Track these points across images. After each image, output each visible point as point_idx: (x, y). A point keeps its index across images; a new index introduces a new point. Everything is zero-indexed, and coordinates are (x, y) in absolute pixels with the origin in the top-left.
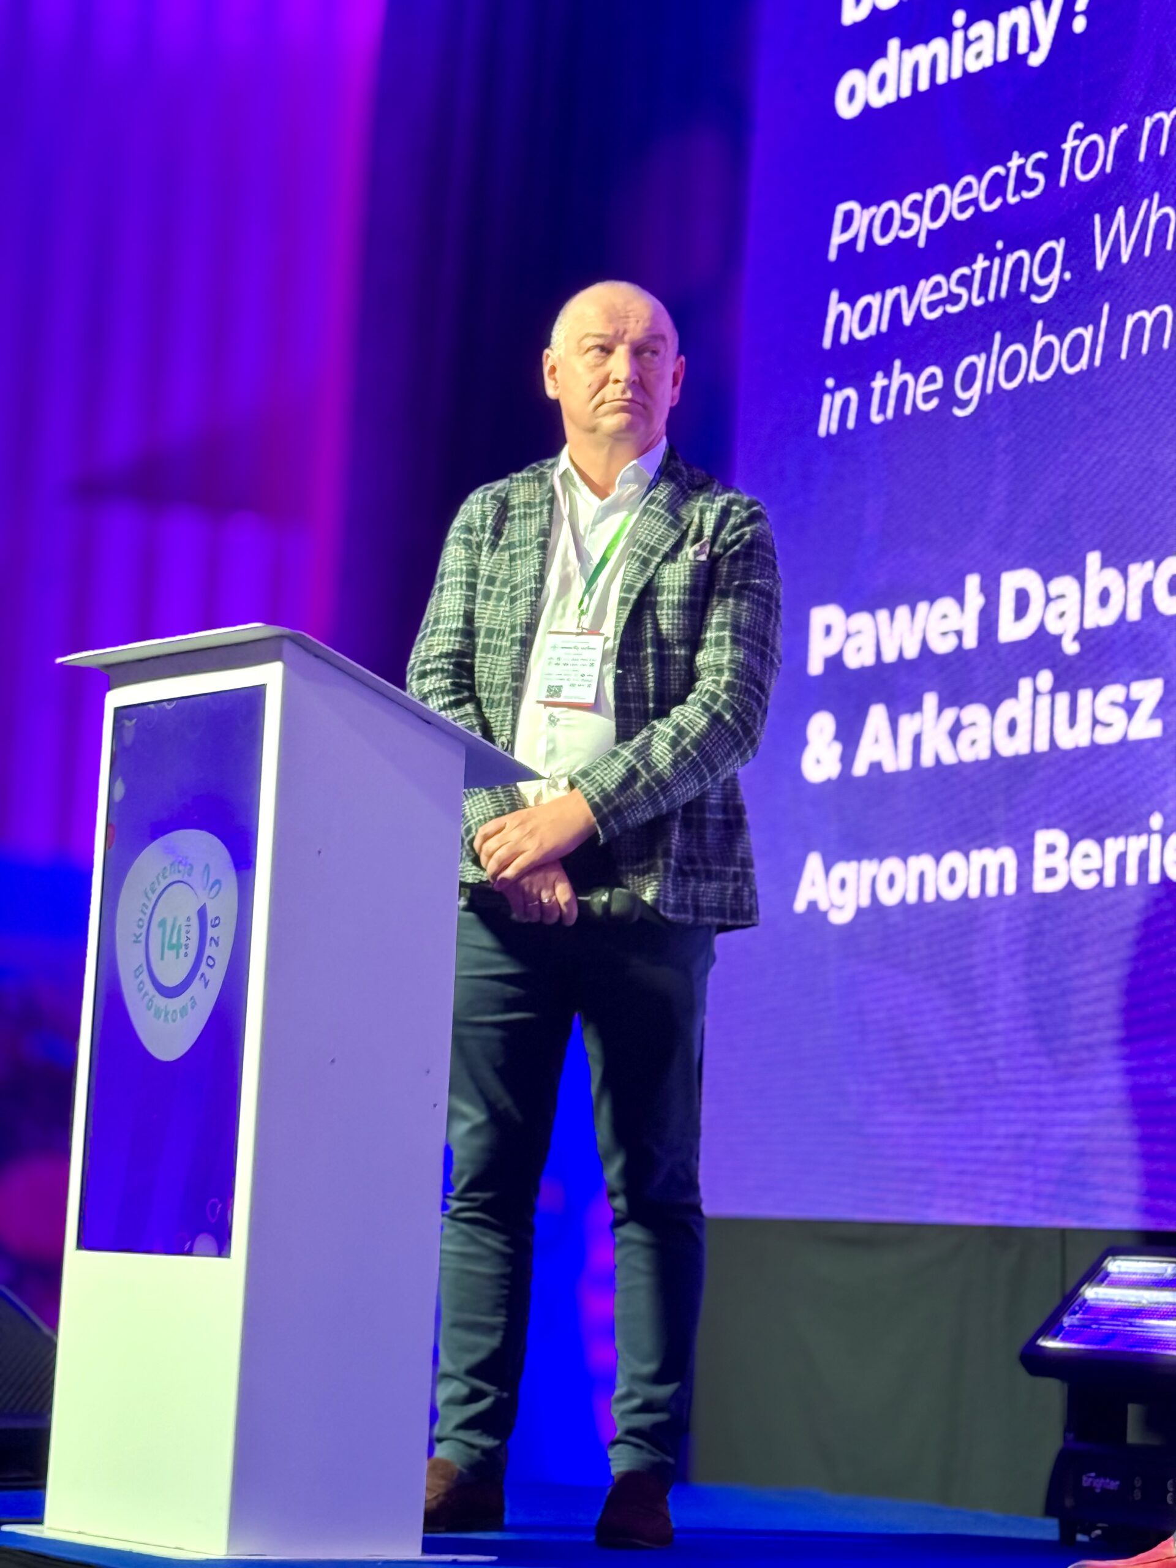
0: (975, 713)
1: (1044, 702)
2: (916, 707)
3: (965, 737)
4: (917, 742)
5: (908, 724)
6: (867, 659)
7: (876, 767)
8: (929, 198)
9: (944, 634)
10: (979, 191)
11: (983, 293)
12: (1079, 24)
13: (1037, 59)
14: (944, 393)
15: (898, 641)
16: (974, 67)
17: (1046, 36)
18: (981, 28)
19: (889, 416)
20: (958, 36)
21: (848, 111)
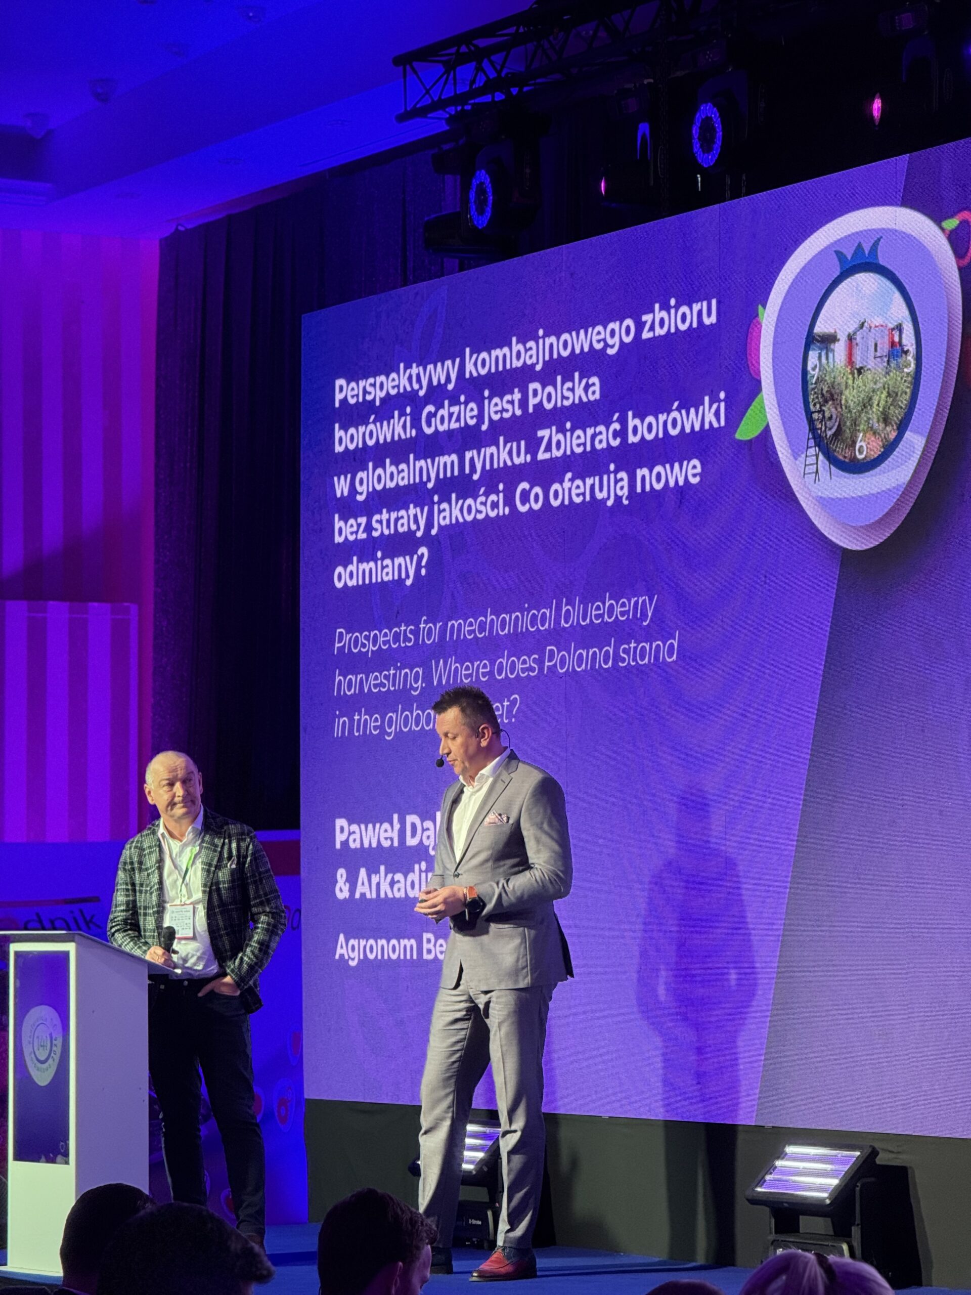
0: (399, 876)
1: (423, 875)
2: (377, 872)
3: (396, 887)
4: (378, 884)
5: (375, 879)
6: (357, 845)
7: (363, 895)
8: (372, 636)
9: (386, 839)
10: (390, 637)
11: (394, 685)
12: (423, 572)
13: (409, 583)
14: (381, 728)
15: (369, 840)
16: (386, 579)
17: (412, 573)
18: (387, 562)
19: (361, 733)
20: (379, 563)
21: (339, 585)
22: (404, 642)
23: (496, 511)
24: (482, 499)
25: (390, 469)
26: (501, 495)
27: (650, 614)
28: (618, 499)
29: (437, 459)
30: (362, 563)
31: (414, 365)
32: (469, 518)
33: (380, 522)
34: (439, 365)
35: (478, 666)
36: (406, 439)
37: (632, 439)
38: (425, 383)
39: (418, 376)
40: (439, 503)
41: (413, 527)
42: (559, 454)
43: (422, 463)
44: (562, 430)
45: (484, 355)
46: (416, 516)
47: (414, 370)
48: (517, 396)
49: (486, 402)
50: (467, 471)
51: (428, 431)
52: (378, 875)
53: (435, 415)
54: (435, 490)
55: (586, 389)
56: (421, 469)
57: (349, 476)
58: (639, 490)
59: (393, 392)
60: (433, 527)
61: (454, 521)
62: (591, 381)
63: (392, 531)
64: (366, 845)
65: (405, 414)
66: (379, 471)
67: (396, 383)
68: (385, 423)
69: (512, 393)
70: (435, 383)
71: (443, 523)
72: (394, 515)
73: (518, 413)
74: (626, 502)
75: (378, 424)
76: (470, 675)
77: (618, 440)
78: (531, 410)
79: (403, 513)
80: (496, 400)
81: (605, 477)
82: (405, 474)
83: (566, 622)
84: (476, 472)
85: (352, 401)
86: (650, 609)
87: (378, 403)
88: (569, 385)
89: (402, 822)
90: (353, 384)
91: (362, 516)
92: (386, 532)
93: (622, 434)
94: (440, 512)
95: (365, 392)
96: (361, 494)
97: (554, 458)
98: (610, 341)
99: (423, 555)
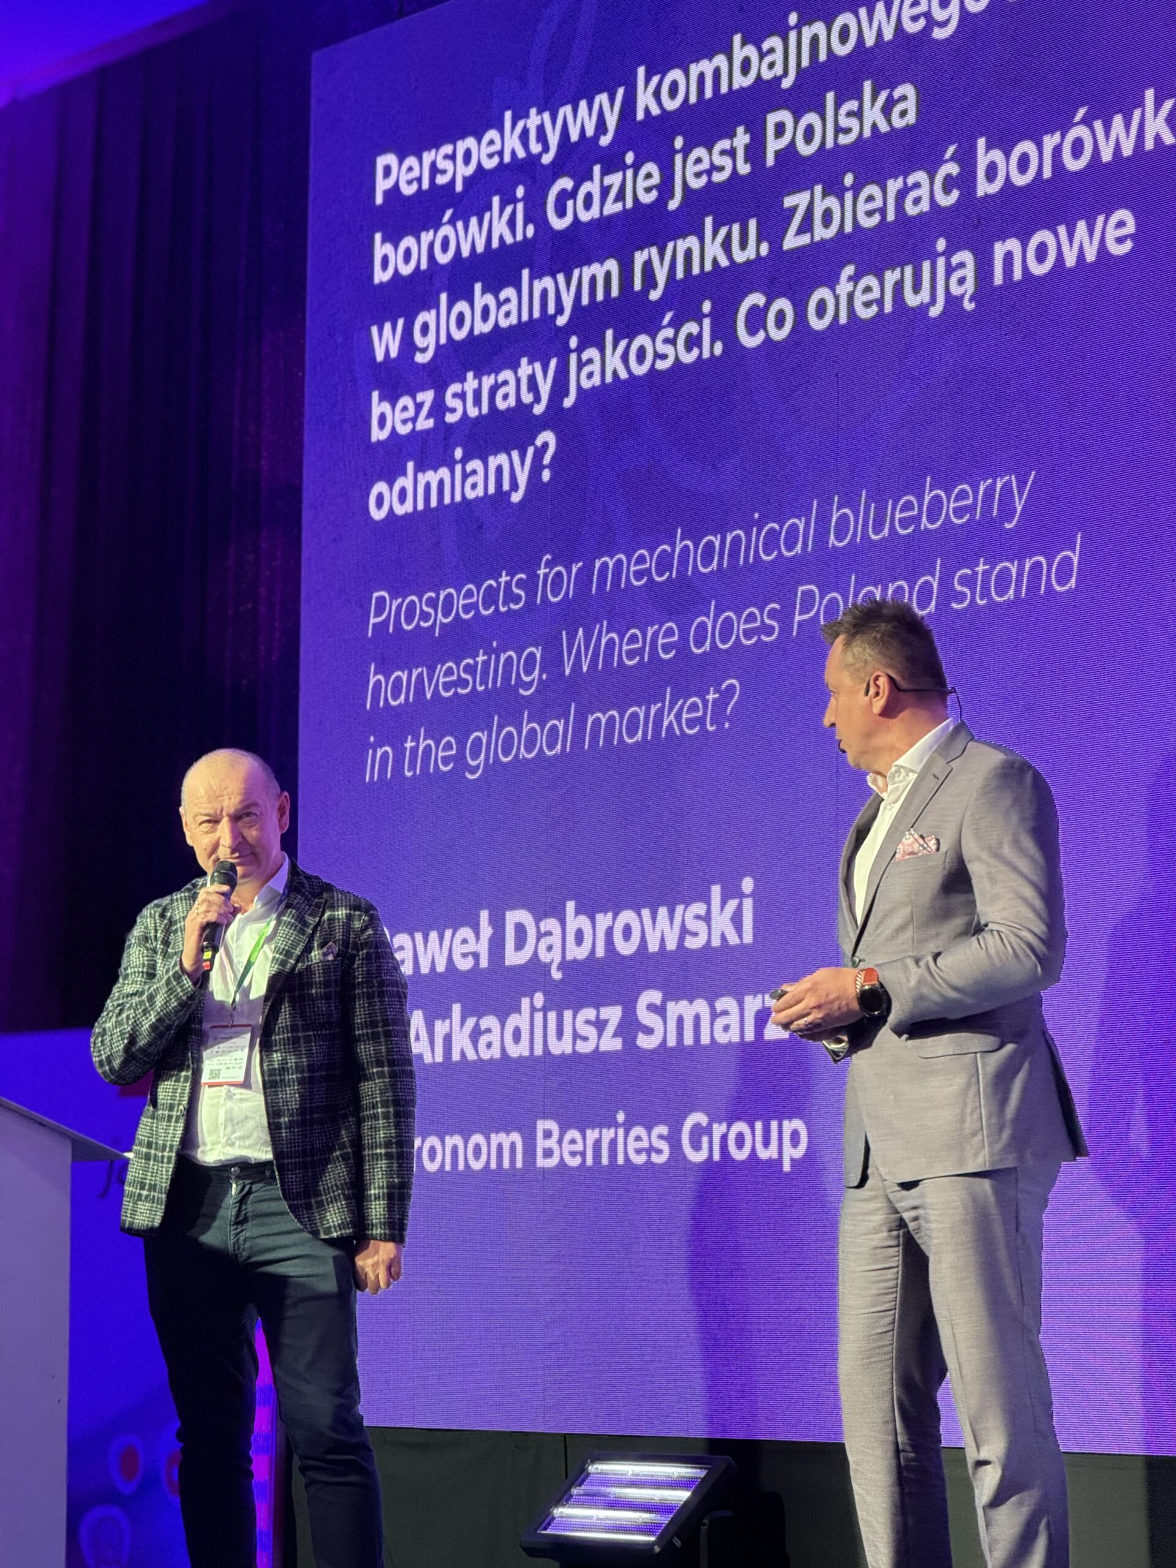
0: (489, 1021)
1: (539, 1016)
2: (446, 1015)
4: (448, 1039)
5: (441, 1028)
8: (442, 597)
9: (465, 955)
10: (478, 598)
11: (484, 681)
12: (546, 475)
13: (516, 497)
14: (460, 758)
15: (430, 958)
16: (471, 495)
17: (522, 479)
18: (475, 464)
19: (418, 772)
20: (458, 468)
21: (378, 515)
22: (505, 603)
23: (695, 352)
24: (669, 333)
25: (482, 298)
26: (707, 322)
27: (1019, 509)
28: (952, 301)
29: (576, 272)
30: (424, 471)
31: (533, 111)
32: (640, 370)
33: (462, 396)
34: (583, 104)
35: (655, 635)
36: (516, 244)
37: (984, 188)
38: (554, 140)
39: (541, 129)
40: (580, 350)
41: (527, 398)
42: (830, 233)
43: (547, 282)
44: (834, 189)
45: (676, 74)
46: (532, 379)
47: (533, 120)
48: (742, 138)
49: (678, 158)
50: (638, 286)
51: (559, 224)
52: (448, 1021)
53: (573, 195)
54: (570, 328)
55: (887, 111)
56: (544, 293)
57: (401, 322)
58: (998, 279)
59: (490, 164)
60: (567, 394)
61: (609, 379)
62: (897, 94)
63: (485, 409)
64: (425, 969)
65: (514, 200)
66: (462, 306)
67: (497, 147)
68: (474, 221)
69: (732, 135)
70: (574, 136)
71: (586, 384)
72: (488, 381)
73: (744, 169)
74: (969, 306)
75: (460, 225)
76: (640, 652)
77: (955, 194)
78: (770, 161)
79: (507, 375)
80: (700, 152)
81: (926, 266)
82: (513, 306)
83: (839, 537)
84: (654, 286)
85: (408, 190)
86: (1020, 499)
87: (459, 187)
88: (852, 105)
89: (498, 924)
90: (411, 161)
91: (423, 389)
92: (473, 412)
93: (965, 181)
94: (581, 365)
95: (434, 170)
96: (424, 350)
97: (818, 244)
98: (939, 15)
99: (545, 445)
